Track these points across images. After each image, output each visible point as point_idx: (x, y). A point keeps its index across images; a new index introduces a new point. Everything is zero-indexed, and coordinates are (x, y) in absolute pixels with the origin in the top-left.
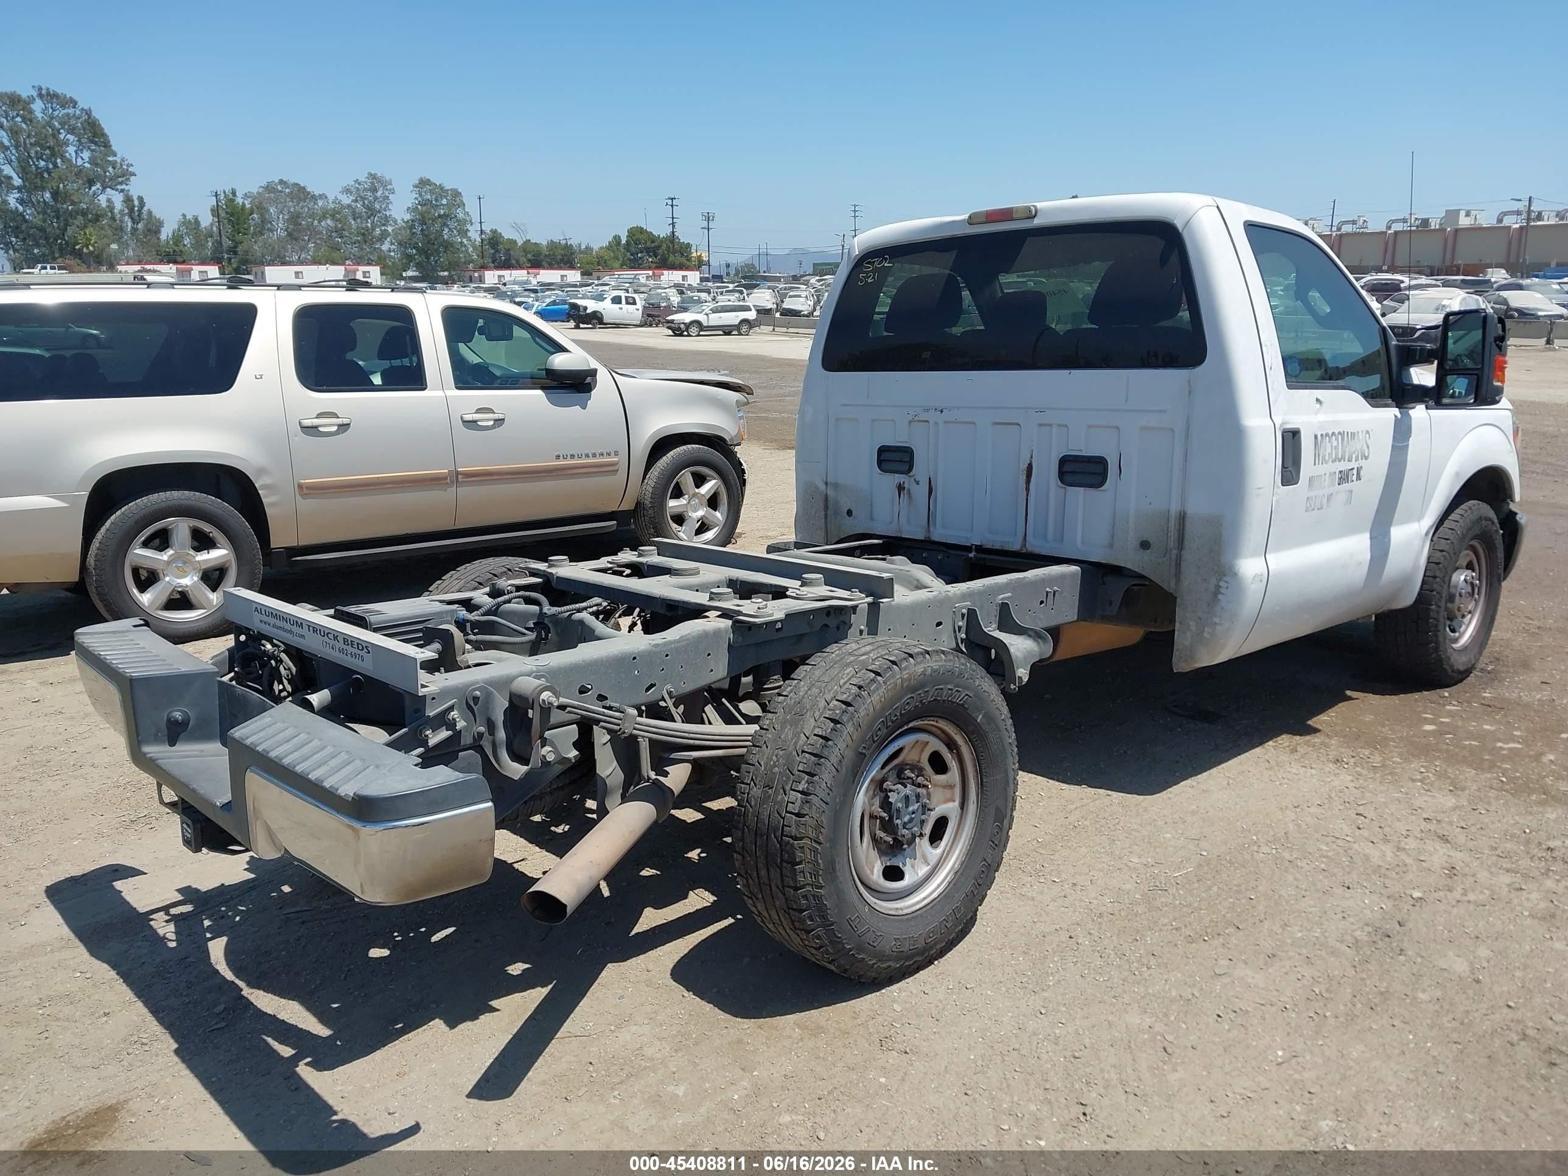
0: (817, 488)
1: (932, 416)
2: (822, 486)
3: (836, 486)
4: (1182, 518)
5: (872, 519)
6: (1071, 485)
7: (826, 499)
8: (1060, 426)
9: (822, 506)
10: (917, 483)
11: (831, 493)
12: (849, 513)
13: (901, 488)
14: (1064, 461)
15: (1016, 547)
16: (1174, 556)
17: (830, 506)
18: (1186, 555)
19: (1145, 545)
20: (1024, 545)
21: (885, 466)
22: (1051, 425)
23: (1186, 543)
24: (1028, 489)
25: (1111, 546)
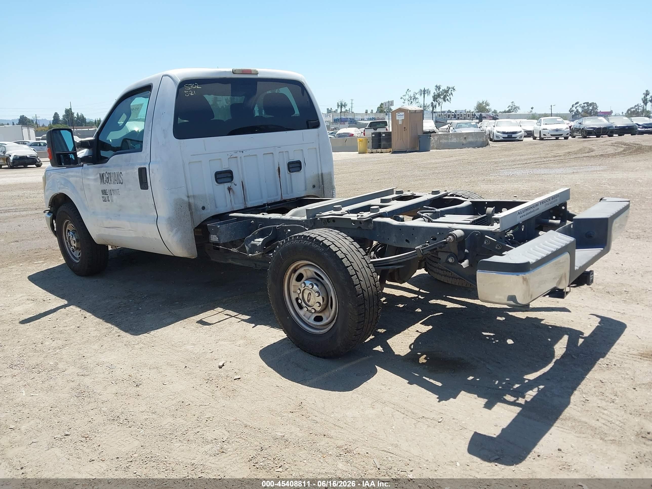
0: (183, 200)
1: (239, 155)
2: (186, 199)
3: (194, 196)
4: (322, 174)
5: (216, 207)
6: (293, 172)
7: (190, 205)
8: (285, 152)
9: (188, 208)
10: (236, 185)
11: (192, 201)
12: (203, 208)
13: (229, 189)
14: (289, 164)
15: (279, 200)
16: (322, 187)
17: (193, 207)
18: (325, 186)
19: (314, 186)
20: (282, 198)
21: (219, 181)
22: (283, 152)
23: (324, 182)
24: (280, 177)
25: (306, 190)
